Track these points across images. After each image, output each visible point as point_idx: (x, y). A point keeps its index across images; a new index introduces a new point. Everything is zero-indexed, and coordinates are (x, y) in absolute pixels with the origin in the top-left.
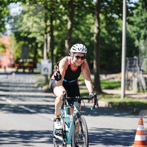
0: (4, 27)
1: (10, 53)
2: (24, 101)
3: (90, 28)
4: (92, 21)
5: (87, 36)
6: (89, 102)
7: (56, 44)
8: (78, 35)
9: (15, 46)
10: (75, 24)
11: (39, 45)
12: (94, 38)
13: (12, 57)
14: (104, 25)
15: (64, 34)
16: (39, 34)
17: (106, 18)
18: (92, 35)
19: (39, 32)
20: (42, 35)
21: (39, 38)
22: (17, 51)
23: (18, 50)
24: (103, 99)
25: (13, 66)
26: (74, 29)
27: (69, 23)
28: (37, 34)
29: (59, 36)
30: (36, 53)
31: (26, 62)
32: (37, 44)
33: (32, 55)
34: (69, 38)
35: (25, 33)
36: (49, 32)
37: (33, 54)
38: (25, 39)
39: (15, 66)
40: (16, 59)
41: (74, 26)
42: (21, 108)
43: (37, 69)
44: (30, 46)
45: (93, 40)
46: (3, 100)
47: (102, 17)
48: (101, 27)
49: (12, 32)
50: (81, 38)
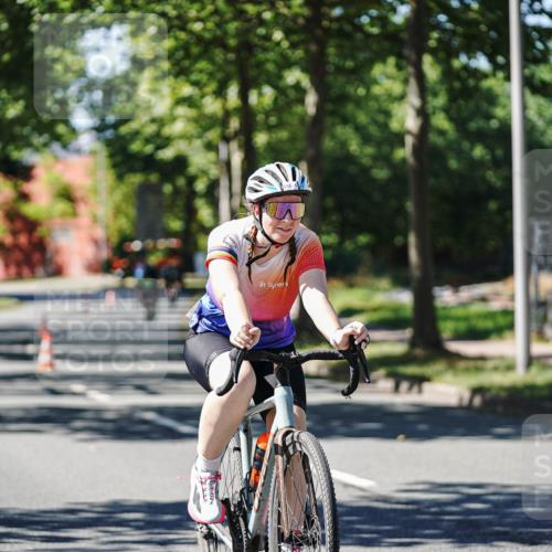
0: (66, 123)
1: (95, 220)
2: (153, 393)
3: (388, 114)
4: (397, 88)
5: (379, 144)
6: (397, 389)
8: (344, 144)
9: (112, 190)
10: (334, 104)
11: (200, 186)
12: (405, 153)
13: (100, 233)
14: (441, 100)
15: (292, 140)
16: (198, 143)
17: (449, 74)
18: (398, 139)
19: (200, 136)
20: (210, 147)
21: (199, 160)
22: (118, 211)
23: (124, 206)
24: (449, 377)
25: (107, 268)
26: (328, 121)
27: (311, 99)
28: (190, 143)
30: (190, 213)
31: (155, 249)
32: (191, 180)
33: (176, 225)
34: (311, 152)
35: (148, 141)
36: (236, 134)
37: (180, 219)
38: (148, 163)
39: (115, 268)
40: (115, 240)
41: (329, 107)
42: (145, 422)
43: (197, 274)
44: (168, 188)
45: (404, 161)
46: (74, 394)
47: (431, 70)
48: (430, 111)
49: (99, 139)
50: (357, 153)
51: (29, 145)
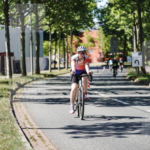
9: (104, 39)
11: (128, 38)
16: (127, 26)
20: (130, 27)
25: (103, 60)
33: (122, 49)
42: (115, 101)
46: (95, 94)
51: (82, 28)
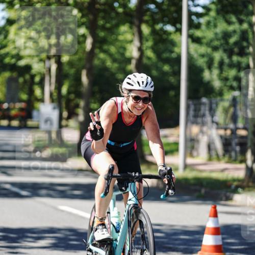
2: (10, 175)
3: (125, 49)
4: (129, 37)
5: (120, 62)
7: (66, 76)
8: (103, 62)
10: (99, 43)
11: (37, 79)
12: (131, 67)
14: (150, 43)
15: (80, 59)
17: (154, 32)
19: (37, 56)
20: (41, 60)
21: (37, 67)
26: (97, 51)
27: (89, 41)
28: (32, 59)
29: (70, 63)
30: (31, 92)
31: (14, 108)
32: (33, 77)
33: (24, 97)
34: (88, 66)
35: (13, 57)
36: (54, 56)
37: (27, 94)
38: (13, 68)
41: (98, 45)
42: (6, 189)
43: (33, 119)
44: (21, 80)
47: (145, 29)
48: (144, 48)
50: (110, 67)
